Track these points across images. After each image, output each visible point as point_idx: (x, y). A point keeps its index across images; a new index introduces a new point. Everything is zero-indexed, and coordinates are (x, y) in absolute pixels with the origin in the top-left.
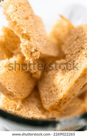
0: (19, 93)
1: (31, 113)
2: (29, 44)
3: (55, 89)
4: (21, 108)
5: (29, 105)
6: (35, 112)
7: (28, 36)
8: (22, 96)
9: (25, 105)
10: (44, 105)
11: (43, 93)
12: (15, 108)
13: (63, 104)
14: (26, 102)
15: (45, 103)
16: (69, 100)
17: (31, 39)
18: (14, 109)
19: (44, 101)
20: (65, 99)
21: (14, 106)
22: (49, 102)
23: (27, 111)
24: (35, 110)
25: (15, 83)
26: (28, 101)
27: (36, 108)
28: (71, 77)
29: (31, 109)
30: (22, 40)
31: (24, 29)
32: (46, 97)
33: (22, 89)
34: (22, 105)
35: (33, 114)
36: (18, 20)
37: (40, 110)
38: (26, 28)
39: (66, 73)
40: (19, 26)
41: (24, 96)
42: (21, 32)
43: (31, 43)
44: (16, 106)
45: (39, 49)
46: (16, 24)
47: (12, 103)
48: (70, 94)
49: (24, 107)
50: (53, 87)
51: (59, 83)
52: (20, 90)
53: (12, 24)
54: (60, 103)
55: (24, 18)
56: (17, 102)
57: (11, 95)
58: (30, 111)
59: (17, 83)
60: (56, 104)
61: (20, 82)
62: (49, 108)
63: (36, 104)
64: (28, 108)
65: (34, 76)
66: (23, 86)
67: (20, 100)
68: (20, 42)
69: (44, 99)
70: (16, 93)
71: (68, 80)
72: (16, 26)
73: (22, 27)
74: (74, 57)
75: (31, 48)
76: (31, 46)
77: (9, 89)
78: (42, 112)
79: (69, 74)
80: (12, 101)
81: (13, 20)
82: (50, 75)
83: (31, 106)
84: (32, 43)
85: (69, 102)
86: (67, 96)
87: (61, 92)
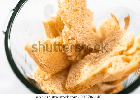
0: (49, 67)
1: (54, 87)
2: (68, 31)
3: (79, 75)
4: (48, 79)
5: (56, 80)
6: (57, 87)
7: (70, 25)
8: (51, 70)
9: (52, 79)
10: (66, 84)
11: (71, 75)
12: (44, 78)
13: (80, 90)
14: (55, 77)
15: (67, 83)
16: (85, 88)
17: (72, 29)
18: (42, 78)
19: (67, 82)
20: (82, 86)
21: (44, 76)
22: (70, 83)
23: (52, 84)
24: (58, 86)
25: (49, 58)
26: (57, 77)
27: (60, 85)
28: (93, 71)
29: (55, 83)
30: (65, 26)
31: (68, 19)
32: (70, 79)
33: (54, 65)
34: (50, 78)
35: (55, 88)
36: (65, 10)
37: (62, 87)
38: (70, 19)
39: (92, 66)
40: (65, 15)
41: (53, 71)
42: (65, 20)
43: (70, 31)
44: (45, 77)
45: (77, 38)
46: (64, 13)
47: (43, 73)
48: (87, 84)
49: (51, 80)
50: (78, 73)
51: (84, 72)
52: (52, 65)
53: (61, 12)
54: (77, 88)
55: (72, 9)
56: (48, 74)
57: (42, 66)
58: (53, 85)
59: (51, 59)
60: (73, 87)
61: (53, 59)
62: (68, 88)
63: (62, 81)
64: (54, 82)
65: (69, 58)
66: (55, 63)
67: (51, 73)
68: (64, 28)
69: (68, 80)
70: (46, 66)
71: (89, 72)
72: (63, 15)
73: (67, 17)
74: (103, 55)
75: (69, 35)
76: (70, 34)
77: (41, 61)
78: (63, 89)
79: (93, 67)
80: (43, 72)
81: (62, 9)
82: (82, 62)
83: (56, 81)
84: (72, 32)
85: (85, 90)
86: (84, 84)
87: (81, 79)
